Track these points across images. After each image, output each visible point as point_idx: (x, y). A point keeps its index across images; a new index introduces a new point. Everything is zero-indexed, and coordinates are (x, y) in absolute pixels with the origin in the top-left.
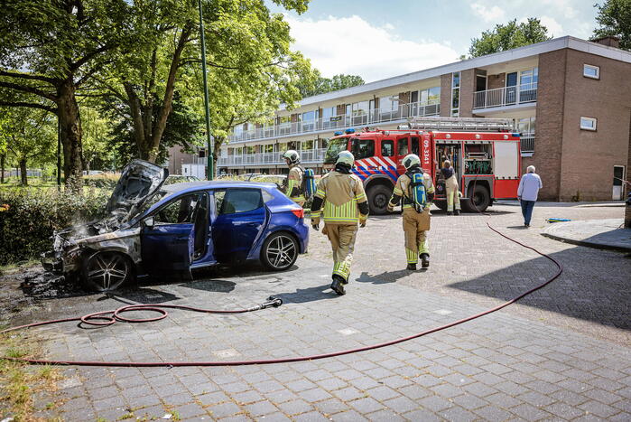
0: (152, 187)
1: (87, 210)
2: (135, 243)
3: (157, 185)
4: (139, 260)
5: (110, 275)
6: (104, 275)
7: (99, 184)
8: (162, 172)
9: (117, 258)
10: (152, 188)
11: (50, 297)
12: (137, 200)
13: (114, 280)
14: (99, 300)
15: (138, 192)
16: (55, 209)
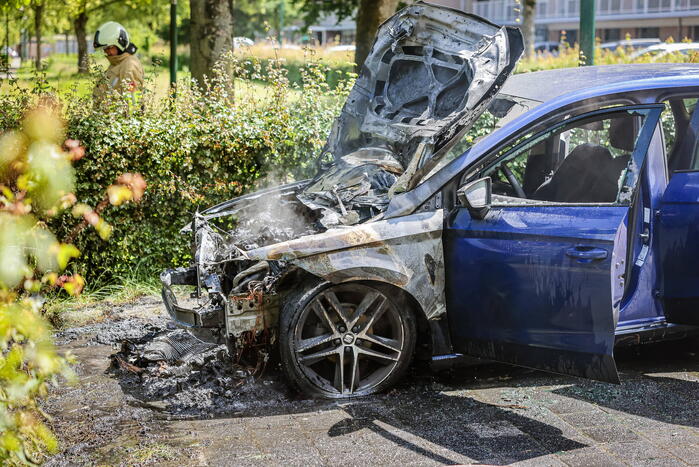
0: (474, 86)
1: (266, 149)
2: (428, 258)
3: (489, 79)
4: (440, 309)
5: (357, 351)
6: (340, 351)
7: (296, 75)
8: (502, 40)
9: (377, 302)
10: (475, 90)
11: (194, 412)
12: (429, 127)
13: (369, 366)
14: (335, 431)
15: (424, 101)
16: (187, 145)
